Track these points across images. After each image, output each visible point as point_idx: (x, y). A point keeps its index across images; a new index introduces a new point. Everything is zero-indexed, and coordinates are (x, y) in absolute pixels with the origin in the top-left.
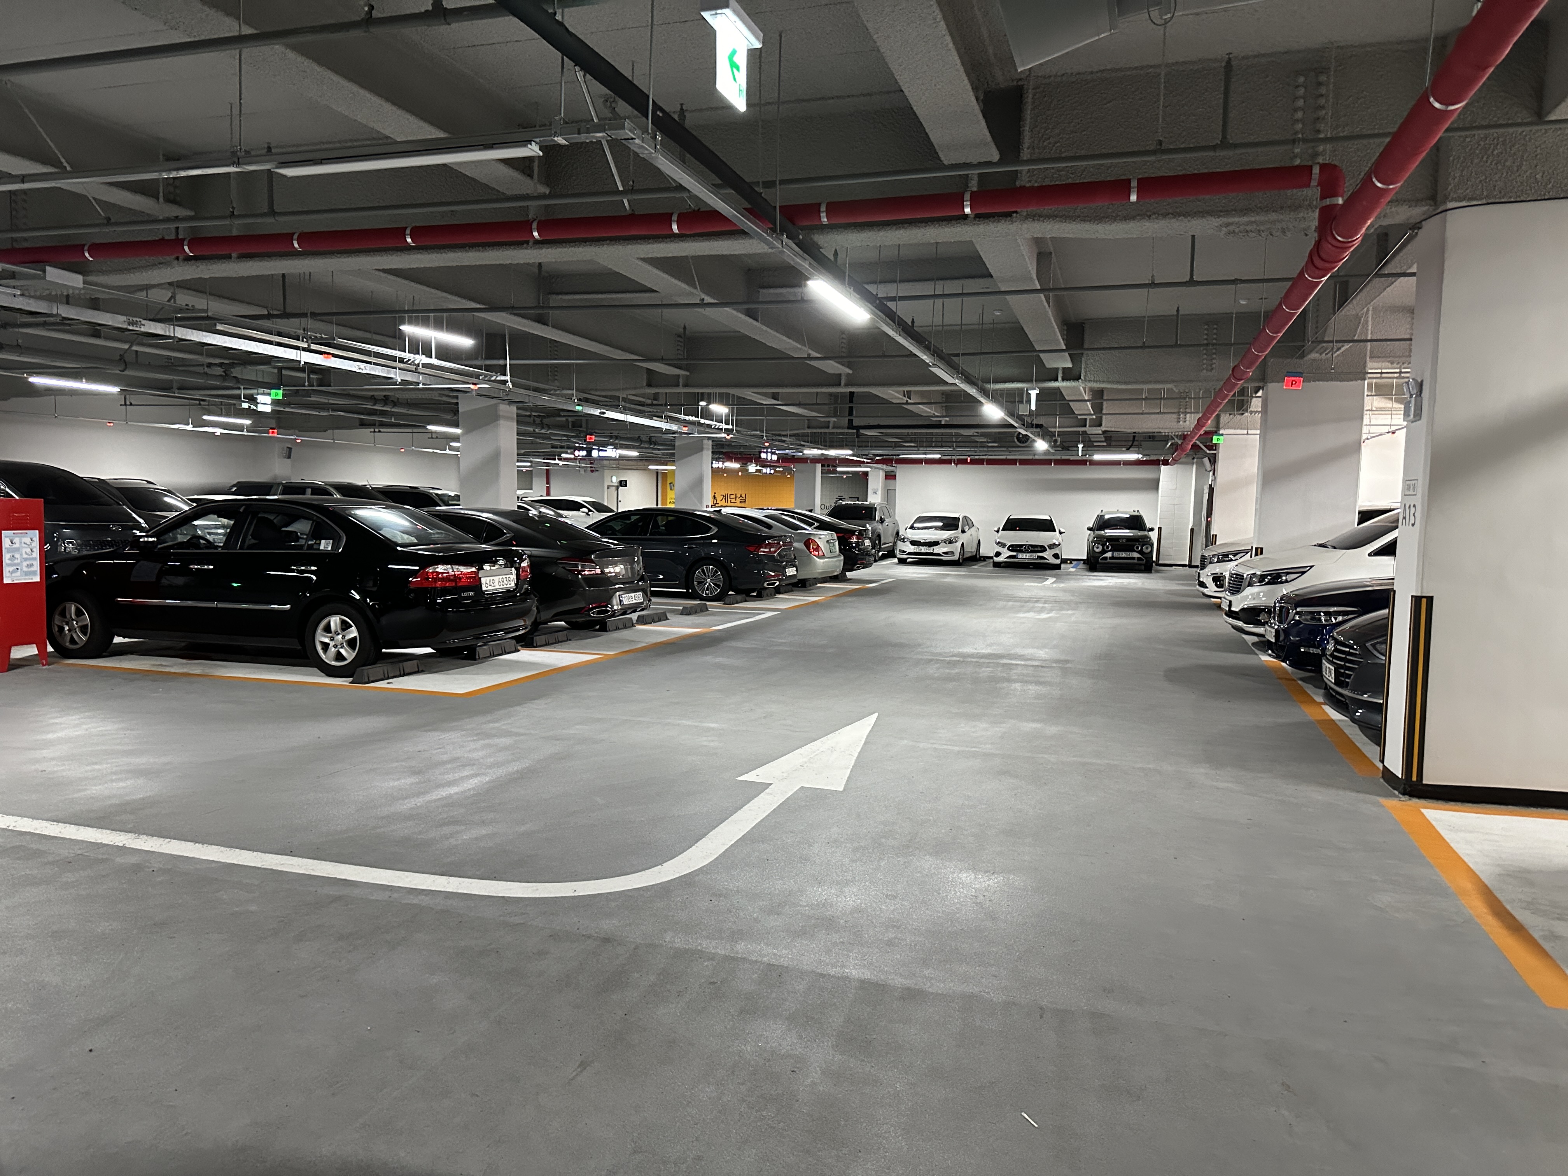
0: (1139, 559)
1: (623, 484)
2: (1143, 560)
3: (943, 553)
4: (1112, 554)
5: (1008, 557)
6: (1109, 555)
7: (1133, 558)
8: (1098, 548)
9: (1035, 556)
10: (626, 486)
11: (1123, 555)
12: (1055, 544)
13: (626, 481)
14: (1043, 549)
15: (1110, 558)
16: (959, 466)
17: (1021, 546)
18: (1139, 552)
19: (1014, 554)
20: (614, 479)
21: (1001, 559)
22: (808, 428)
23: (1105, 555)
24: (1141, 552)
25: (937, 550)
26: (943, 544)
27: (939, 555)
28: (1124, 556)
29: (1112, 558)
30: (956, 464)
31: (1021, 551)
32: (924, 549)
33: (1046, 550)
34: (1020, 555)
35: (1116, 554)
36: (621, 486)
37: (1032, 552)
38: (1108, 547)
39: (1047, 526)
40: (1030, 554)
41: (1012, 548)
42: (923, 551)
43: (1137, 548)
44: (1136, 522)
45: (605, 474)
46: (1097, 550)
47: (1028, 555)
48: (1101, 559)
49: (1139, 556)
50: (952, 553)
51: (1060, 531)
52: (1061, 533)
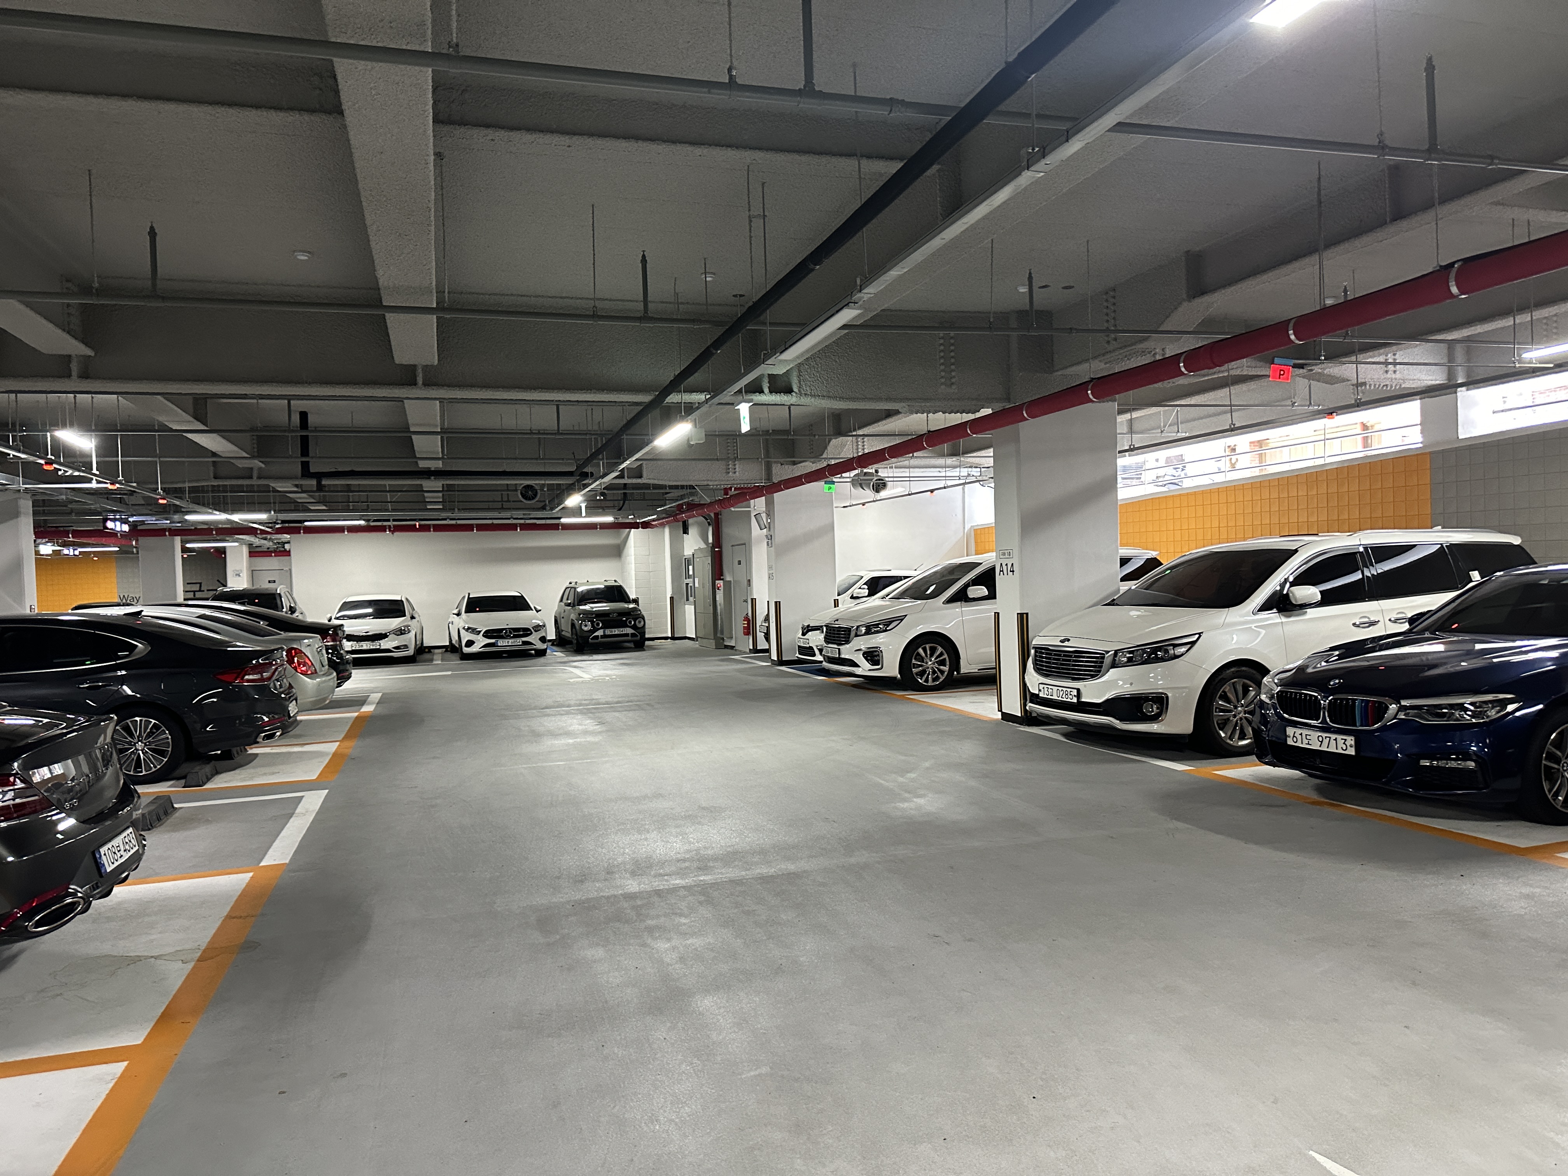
0: (633, 635)
2: (637, 636)
3: (394, 648)
4: (604, 632)
5: (484, 646)
6: (600, 633)
7: (627, 635)
8: (586, 626)
9: (519, 641)
11: (616, 631)
12: (539, 626)
14: (526, 632)
15: (602, 637)
16: (395, 534)
17: (501, 630)
18: (632, 627)
19: (493, 641)
21: (474, 649)
22: (215, 478)
23: (596, 634)
24: (634, 627)
25: (385, 644)
26: (391, 636)
27: (388, 651)
28: (616, 633)
29: (604, 636)
30: (393, 532)
31: (502, 637)
32: (366, 646)
33: (531, 633)
34: (501, 642)
35: (608, 632)
37: (515, 637)
38: (598, 624)
39: (518, 603)
40: (513, 640)
41: (488, 634)
42: (365, 647)
43: (630, 622)
44: (615, 593)
46: (586, 629)
47: (511, 642)
48: (592, 639)
49: (633, 631)
50: (406, 646)
51: (535, 608)
52: (537, 611)
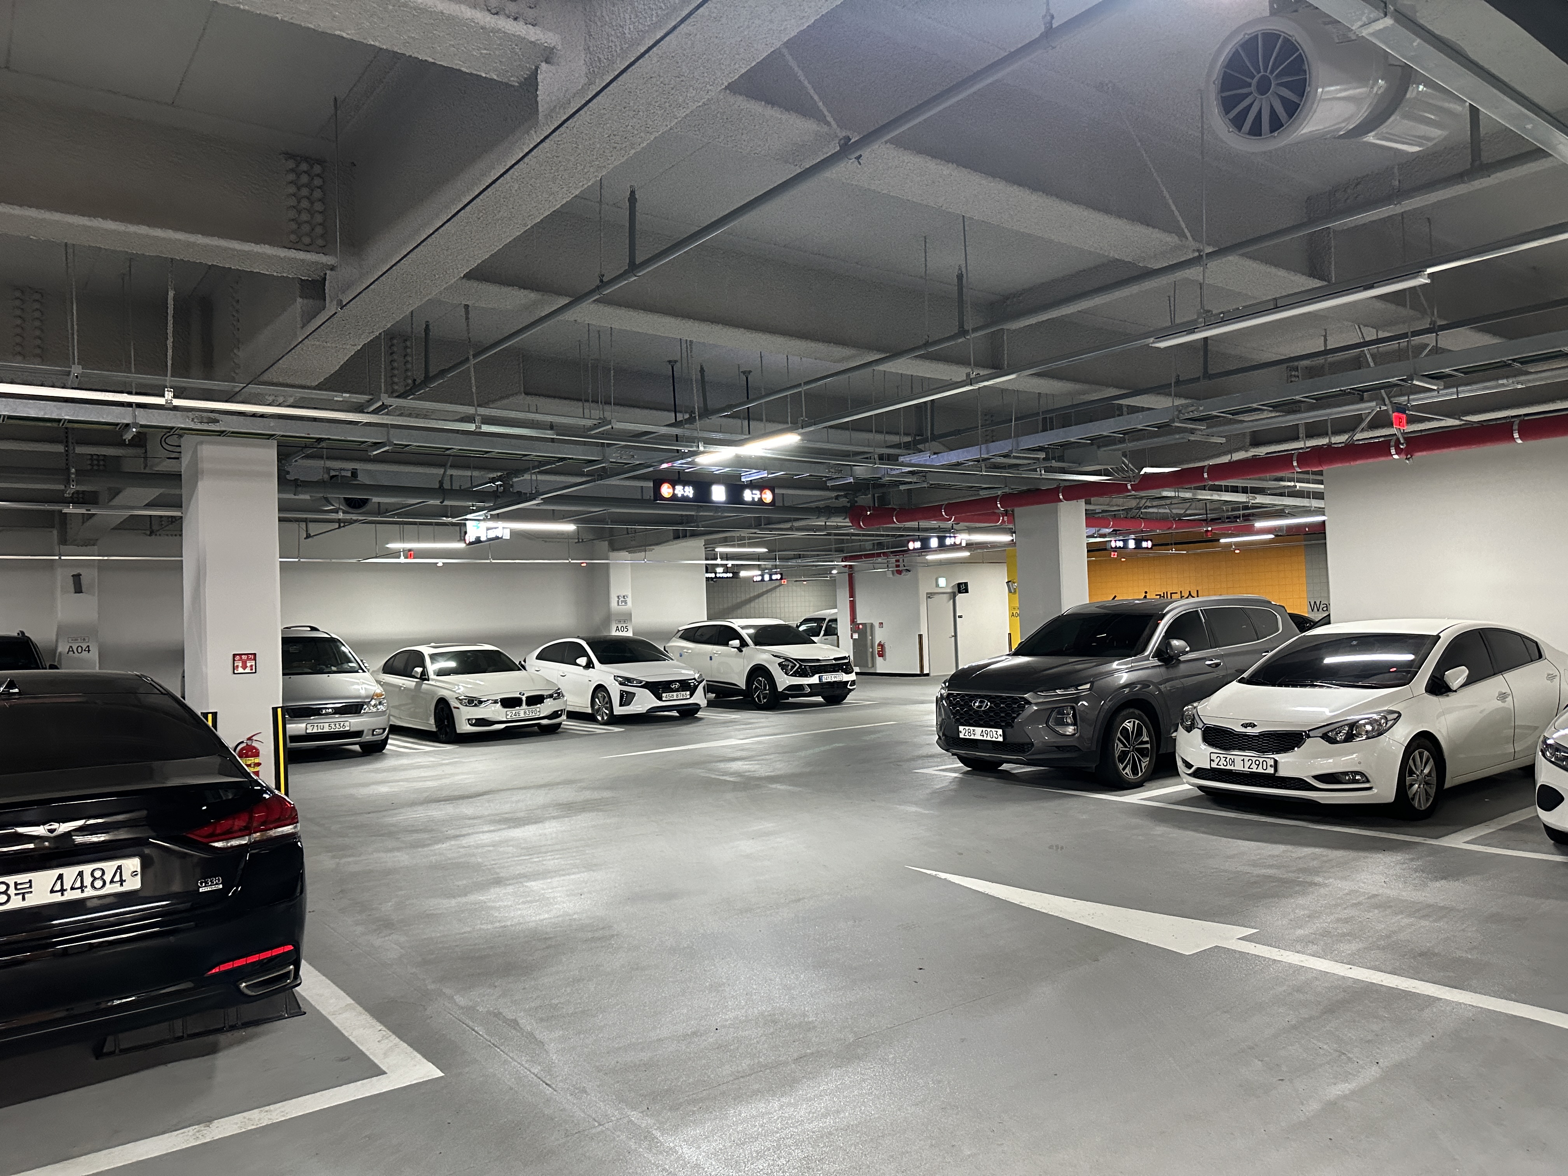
1: (962, 588)
3: (1317, 778)
10: (967, 592)
13: (966, 584)
20: (942, 582)
36: (960, 592)
42: (1238, 767)
45: (920, 575)
